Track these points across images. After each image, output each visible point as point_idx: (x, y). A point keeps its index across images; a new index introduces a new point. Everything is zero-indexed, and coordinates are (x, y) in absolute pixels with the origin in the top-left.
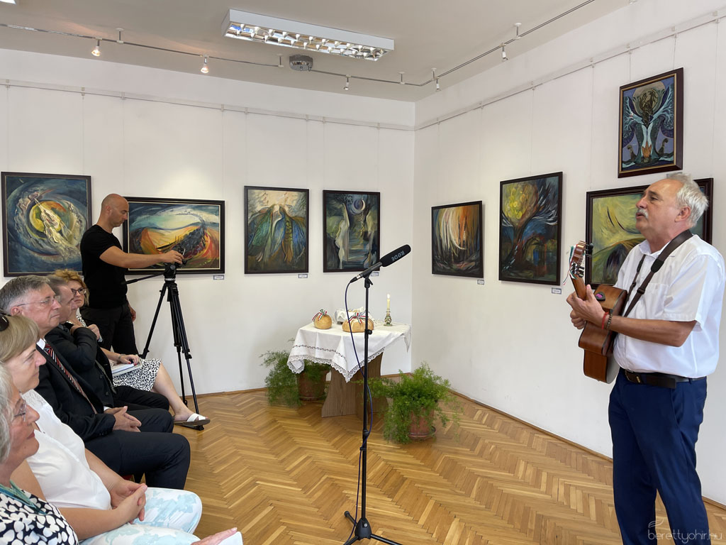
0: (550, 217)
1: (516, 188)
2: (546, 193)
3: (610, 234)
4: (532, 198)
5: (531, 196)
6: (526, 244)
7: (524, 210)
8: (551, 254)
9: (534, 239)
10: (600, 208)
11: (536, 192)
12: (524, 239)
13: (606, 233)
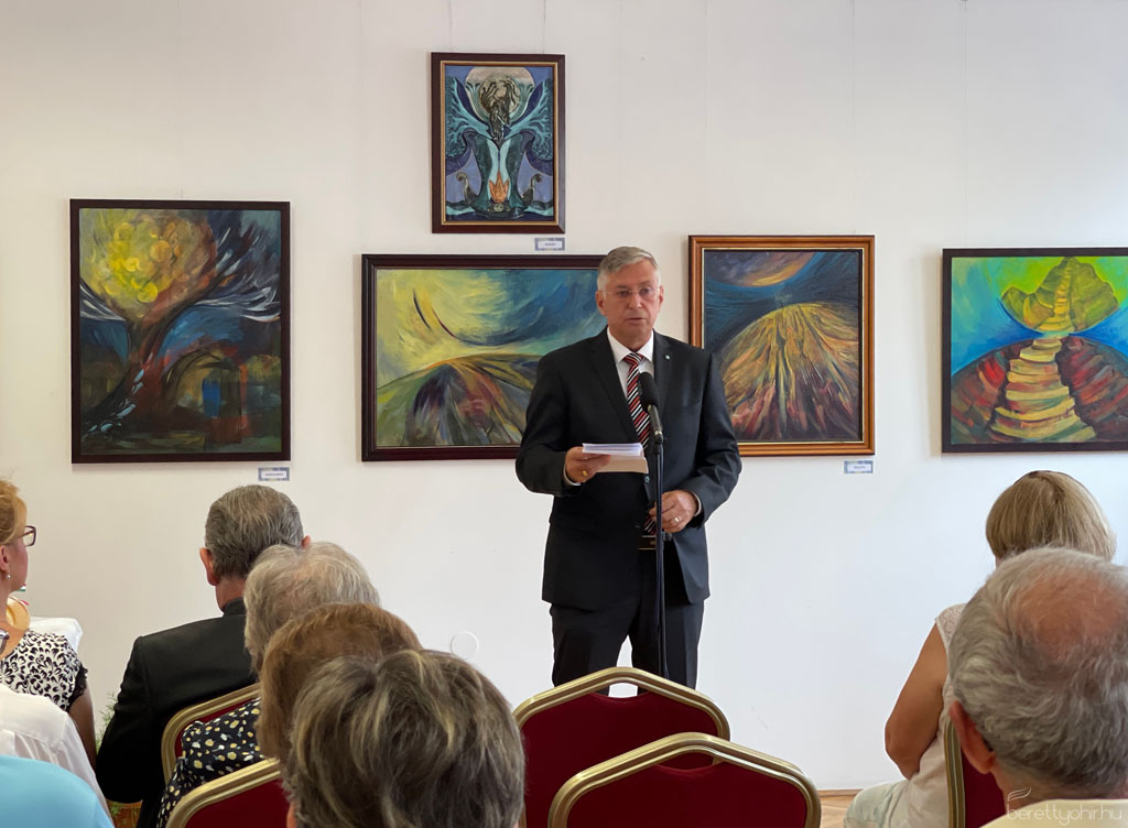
0: (255, 303)
1: (134, 223)
2: (240, 246)
3: (422, 344)
4: (193, 255)
5: (191, 248)
6: (174, 368)
7: (166, 282)
8: (261, 388)
9: (202, 352)
10: (395, 290)
11: (208, 242)
12: (169, 354)
13: (411, 343)
